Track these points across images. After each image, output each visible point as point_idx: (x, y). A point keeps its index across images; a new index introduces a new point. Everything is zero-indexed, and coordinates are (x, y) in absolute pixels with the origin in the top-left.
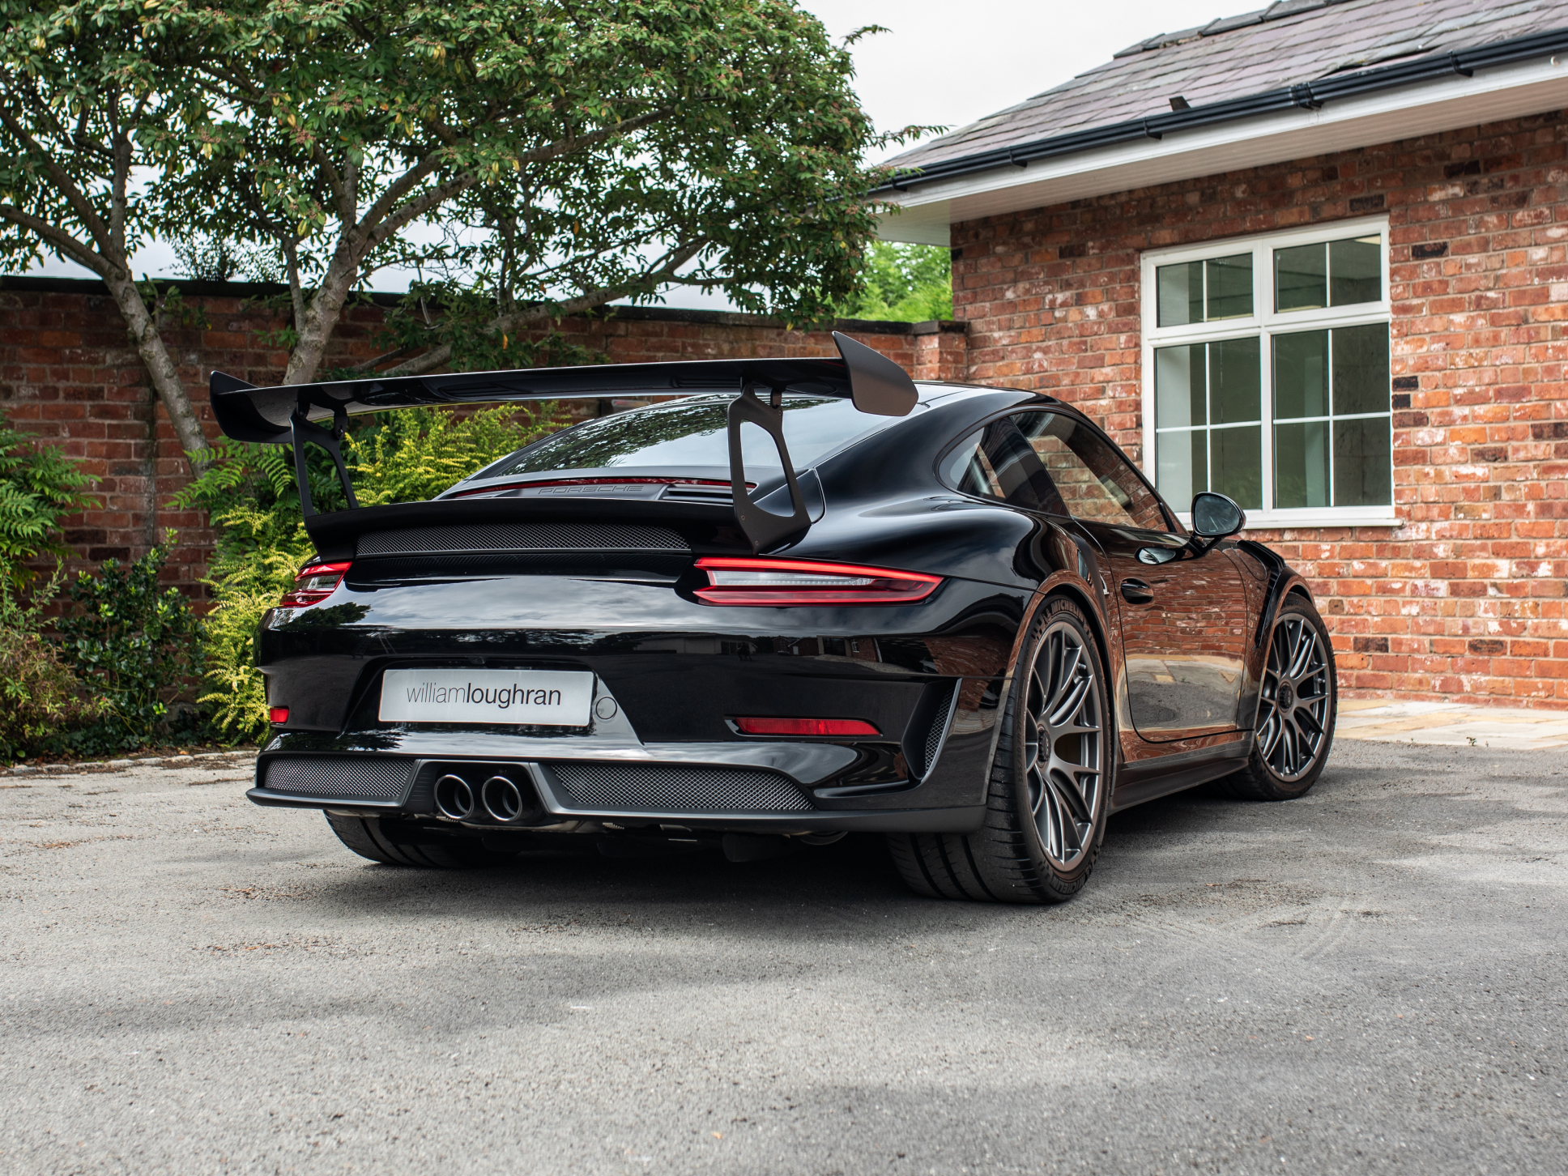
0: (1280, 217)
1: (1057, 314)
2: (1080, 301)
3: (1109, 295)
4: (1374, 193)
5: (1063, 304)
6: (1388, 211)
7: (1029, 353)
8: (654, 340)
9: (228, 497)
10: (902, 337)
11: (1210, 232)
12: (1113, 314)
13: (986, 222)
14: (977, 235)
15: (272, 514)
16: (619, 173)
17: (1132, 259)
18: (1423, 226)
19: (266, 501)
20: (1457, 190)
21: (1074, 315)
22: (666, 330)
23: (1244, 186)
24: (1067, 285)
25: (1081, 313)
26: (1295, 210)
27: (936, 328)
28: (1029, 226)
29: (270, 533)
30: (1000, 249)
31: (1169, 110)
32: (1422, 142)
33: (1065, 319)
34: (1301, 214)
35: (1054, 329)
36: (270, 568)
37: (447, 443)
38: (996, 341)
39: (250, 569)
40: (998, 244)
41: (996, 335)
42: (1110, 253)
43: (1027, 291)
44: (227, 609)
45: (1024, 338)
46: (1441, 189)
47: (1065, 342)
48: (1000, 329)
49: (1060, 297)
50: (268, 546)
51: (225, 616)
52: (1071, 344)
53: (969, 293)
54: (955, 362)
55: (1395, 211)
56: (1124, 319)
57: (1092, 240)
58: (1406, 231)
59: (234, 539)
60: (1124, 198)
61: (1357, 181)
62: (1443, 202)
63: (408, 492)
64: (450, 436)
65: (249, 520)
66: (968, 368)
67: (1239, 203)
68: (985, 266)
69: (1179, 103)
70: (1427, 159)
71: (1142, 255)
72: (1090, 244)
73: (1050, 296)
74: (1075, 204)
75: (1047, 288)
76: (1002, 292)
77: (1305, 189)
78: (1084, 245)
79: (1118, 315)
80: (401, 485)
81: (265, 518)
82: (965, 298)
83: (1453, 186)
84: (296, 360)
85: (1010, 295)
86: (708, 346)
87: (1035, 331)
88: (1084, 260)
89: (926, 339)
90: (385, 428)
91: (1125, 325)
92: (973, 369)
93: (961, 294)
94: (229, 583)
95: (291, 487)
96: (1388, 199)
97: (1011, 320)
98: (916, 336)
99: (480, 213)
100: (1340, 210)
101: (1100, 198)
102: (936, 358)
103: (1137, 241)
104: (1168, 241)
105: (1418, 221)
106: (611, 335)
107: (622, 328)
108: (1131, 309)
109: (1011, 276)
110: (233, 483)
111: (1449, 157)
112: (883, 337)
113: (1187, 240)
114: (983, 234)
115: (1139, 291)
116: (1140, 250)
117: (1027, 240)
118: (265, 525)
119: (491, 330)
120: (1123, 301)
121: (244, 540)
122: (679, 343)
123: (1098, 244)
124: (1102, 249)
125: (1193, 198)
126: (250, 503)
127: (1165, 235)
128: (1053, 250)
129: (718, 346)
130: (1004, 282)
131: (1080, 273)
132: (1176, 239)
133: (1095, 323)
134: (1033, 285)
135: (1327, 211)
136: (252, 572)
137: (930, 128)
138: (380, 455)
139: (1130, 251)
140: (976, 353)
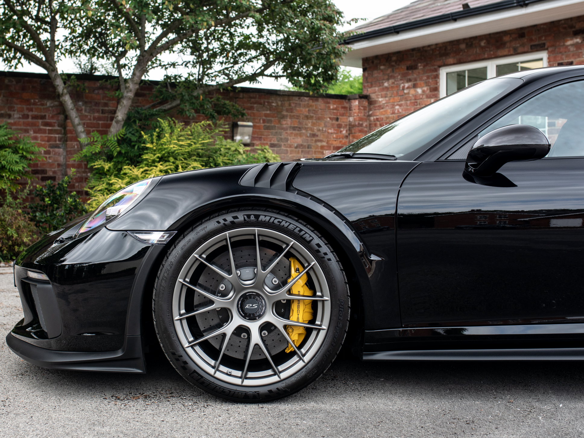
0: (499, 53)
1: (406, 91)
2: (415, 86)
3: (427, 84)
4: (541, 42)
5: (408, 88)
6: (547, 49)
7: (393, 106)
8: (253, 100)
9: (95, 156)
10: (344, 101)
11: (469, 59)
12: (428, 91)
13: (377, 57)
14: (373, 62)
15: (112, 163)
16: (241, 36)
17: (436, 70)
18: (563, 55)
19: (110, 158)
20: (578, 40)
21: (412, 91)
22: (257, 96)
23: (484, 41)
24: (409, 80)
25: (416, 91)
26: (507, 50)
27: (357, 97)
28: (394, 58)
29: (111, 171)
30: (382, 67)
31: (462, 9)
32: (563, 22)
33: (408, 93)
34: (509, 51)
35: (404, 97)
36: (111, 185)
37: (181, 136)
38: (380, 102)
39: (104, 185)
40: (381, 65)
41: (380, 100)
42: (428, 68)
43: (393, 83)
44: (95, 200)
45: (391, 101)
46: (571, 40)
47: (408, 102)
48: (382, 97)
49: (407, 85)
50: (111, 176)
51: (94, 203)
52: (411, 103)
53: (369, 84)
54: (364, 110)
55: (550, 49)
56: (433, 93)
57: (420, 63)
58: (555, 57)
59: (97, 173)
60: (433, 47)
61: (534, 38)
62: (572, 45)
63: (166, 155)
64: (182, 133)
65: (104, 166)
66: (369, 112)
67: (482, 48)
68: (376, 74)
69: (466, 6)
70: (565, 28)
71: (441, 69)
72: (419, 65)
73: (402, 85)
74: (413, 50)
75: (401, 82)
76: (383, 83)
77: (511, 41)
78: (417, 65)
79: (431, 91)
80: (164, 152)
81: (109, 165)
82: (368, 86)
83: (576, 38)
84: (121, 104)
85: (386, 84)
86: (273, 102)
87: (396, 98)
88: (416, 71)
89: (353, 101)
90: (157, 130)
91: (433, 95)
92: (371, 112)
93: (366, 84)
94: (96, 190)
95: (120, 153)
96: (547, 44)
97: (386, 94)
98: (349, 100)
99: (189, 50)
100: (526, 49)
101: (423, 47)
102: (357, 108)
103: (439, 63)
104: (452, 62)
105: (561, 53)
106: (237, 98)
107: (241, 95)
108: (436, 89)
109: (386, 77)
110: (97, 151)
111: (575, 27)
112: (337, 100)
113: (460, 62)
114: (375, 62)
115: (439, 82)
116: (440, 66)
117: (393, 64)
118: (110, 168)
119: (195, 94)
120: (433, 86)
121: (101, 174)
122: (262, 101)
123: (423, 64)
124: (424, 66)
125: (463, 46)
126: (104, 159)
127: (451, 60)
128: (404, 67)
129: (277, 103)
130: (384, 80)
131: (415, 76)
132: (455, 62)
133: (421, 95)
134: (396, 81)
135: (520, 50)
136: (104, 186)
137: (362, 19)
138: (155, 141)
139: (436, 67)
140: (372, 106)
